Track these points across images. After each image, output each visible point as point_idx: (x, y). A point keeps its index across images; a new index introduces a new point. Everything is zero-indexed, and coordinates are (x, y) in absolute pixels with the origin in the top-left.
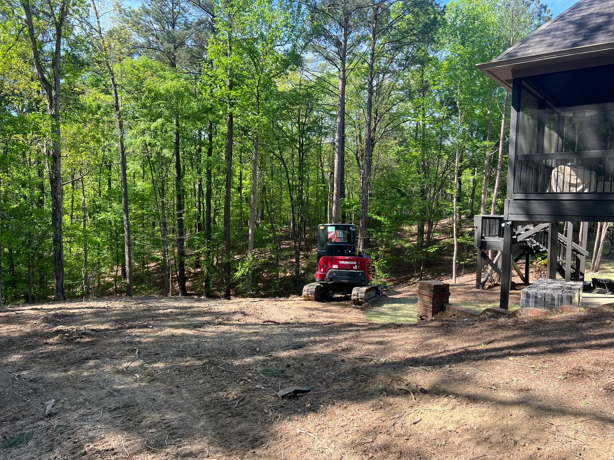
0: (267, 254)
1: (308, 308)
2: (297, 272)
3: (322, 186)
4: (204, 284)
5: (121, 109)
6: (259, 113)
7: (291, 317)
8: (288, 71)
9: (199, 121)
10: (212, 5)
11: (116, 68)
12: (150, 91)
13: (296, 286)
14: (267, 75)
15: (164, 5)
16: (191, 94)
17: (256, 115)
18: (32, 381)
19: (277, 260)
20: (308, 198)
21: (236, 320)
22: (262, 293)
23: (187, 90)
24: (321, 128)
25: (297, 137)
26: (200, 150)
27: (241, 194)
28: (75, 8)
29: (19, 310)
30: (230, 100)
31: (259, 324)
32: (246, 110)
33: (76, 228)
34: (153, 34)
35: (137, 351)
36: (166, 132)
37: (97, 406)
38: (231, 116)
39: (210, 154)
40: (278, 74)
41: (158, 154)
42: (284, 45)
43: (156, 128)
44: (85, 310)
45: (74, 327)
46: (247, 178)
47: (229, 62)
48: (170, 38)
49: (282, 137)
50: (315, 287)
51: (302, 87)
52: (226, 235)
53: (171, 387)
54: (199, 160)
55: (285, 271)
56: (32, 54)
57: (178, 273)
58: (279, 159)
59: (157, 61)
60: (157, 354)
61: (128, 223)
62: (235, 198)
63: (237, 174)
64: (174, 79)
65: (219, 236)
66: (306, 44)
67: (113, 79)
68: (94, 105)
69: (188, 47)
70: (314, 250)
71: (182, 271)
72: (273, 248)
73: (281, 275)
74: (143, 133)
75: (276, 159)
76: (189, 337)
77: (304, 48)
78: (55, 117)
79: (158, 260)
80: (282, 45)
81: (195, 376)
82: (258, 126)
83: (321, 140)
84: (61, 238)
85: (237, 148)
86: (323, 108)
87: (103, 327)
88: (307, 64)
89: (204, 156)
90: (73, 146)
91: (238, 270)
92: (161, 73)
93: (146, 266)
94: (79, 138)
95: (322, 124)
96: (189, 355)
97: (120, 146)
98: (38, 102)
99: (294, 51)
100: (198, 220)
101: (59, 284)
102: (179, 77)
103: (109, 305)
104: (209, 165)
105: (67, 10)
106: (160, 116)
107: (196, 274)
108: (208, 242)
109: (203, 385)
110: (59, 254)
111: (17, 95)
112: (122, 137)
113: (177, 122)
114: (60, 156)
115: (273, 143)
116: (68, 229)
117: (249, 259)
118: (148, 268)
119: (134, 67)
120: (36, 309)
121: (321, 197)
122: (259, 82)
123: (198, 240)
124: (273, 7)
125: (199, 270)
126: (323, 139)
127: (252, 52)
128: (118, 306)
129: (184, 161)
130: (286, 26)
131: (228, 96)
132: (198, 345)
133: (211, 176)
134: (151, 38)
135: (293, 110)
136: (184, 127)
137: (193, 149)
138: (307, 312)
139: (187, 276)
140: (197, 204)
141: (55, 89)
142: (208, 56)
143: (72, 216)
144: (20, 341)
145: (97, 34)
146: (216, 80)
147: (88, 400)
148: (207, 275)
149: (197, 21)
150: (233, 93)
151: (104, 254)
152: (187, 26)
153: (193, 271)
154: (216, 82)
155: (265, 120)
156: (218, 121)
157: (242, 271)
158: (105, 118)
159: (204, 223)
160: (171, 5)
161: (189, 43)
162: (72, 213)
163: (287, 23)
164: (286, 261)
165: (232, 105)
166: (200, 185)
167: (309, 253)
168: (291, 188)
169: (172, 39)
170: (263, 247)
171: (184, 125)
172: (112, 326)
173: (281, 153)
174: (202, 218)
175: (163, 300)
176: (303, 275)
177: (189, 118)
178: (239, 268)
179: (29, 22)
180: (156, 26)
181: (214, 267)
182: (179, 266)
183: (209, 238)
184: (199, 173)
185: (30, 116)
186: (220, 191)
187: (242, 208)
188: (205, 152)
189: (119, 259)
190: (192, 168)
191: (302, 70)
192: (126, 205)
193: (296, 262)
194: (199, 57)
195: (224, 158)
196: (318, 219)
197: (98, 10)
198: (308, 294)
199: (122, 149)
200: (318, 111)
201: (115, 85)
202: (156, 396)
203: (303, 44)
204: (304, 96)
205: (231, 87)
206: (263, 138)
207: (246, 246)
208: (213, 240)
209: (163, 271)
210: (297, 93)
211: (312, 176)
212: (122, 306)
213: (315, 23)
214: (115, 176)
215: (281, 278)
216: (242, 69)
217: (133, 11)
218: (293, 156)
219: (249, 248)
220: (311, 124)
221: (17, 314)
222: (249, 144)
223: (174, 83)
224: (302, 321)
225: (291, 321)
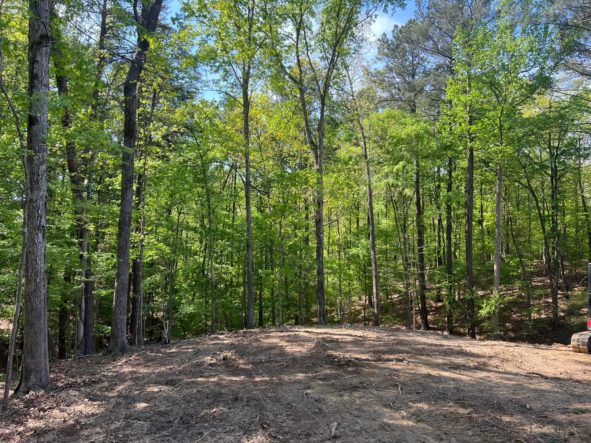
0: (514, 291)
1: (580, 362)
2: (556, 314)
3: (582, 215)
4: (446, 319)
5: (369, 157)
6: (502, 144)
7: (560, 370)
8: (535, 96)
9: (438, 159)
10: (450, 49)
11: (365, 122)
12: (394, 137)
13: (554, 330)
14: (511, 104)
15: (405, 60)
16: (431, 135)
17: (498, 146)
18: (316, 401)
19: (529, 299)
20: (565, 229)
21: (493, 367)
22: (512, 335)
23: (427, 132)
24: (578, 150)
25: (547, 164)
26: (439, 186)
27: (482, 227)
28: (336, 80)
29: (296, 332)
30: (470, 135)
31: (521, 375)
32: (487, 142)
33: (334, 262)
34: (395, 88)
35: (400, 387)
36: (407, 173)
37: (373, 437)
38: (471, 150)
39: (449, 189)
40: (523, 101)
41: (401, 193)
42: (530, 70)
43: (398, 170)
44: (345, 337)
45: (340, 353)
46: (489, 210)
47: (468, 99)
48: (410, 87)
49: (530, 165)
50: (588, 337)
51: (553, 109)
52: (469, 270)
53: (438, 432)
54: (438, 196)
55: (538, 312)
56: (304, 124)
57: (420, 305)
58: (526, 187)
59: (399, 110)
60: (418, 393)
61: (375, 258)
62: (476, 230)
63: (478, 206)
64: (414, 124)
65: (461, 271)
66: (556, 64)
67: (363, 133)
68: (347, 156)
69: (427, 92)
70: (575, 289)
71: (424, 304)
72: (523, 285)
73: (535, 316)
74: (387, 176)
75: (522, 188)
76: (446, 380)
77: (554, 69)
78: (320, 171)
79: (400, 292)
80: (527, 71)
81: (462, 425)
82: (502, 157)
83: (580, 164)
84: (323, 270)
85: (478, 181)
86: (581, 128)
87: (364, 357)
88: (557, 84)
89: (443, 193)
90: (332, 194)
91: (483, 307)
92: (403, 120)
93: (390, 297)
94: (336, 186)
95: (580, 145)
96: (451, 400)
97: (368, 190)
98: (306, 159)
99: (542, 74)
100: (438, 254)
101: (321, 310)
102: (418, 121)
103: (364, 334)
104: (449, 200)
105: (329, 83)
106: (401, 159)
107: (437, 309)
108: (449, 277)
109: (473, 437)
110: (321, 283)
111: (291, 156)
112: (370, 182)
113: (417, 162)
114: (323, 202)
115: (519, 172)
116: (327, 262)
117: (495, 297)
118: (391, 299)
119: (379, 119)
120: (308, 332)
121: (582, 227)
122: (501, 113)
123: (439, 274)
124: (515, 36)
125: (440, 304)
126: (582, 162)
127: (493, 85)
128: (371, 336)
129: (423, 198)
130: (531, 50)
131: (468, 132)
132: (457, 389)
133: (451, 210)
134: (393, 91)
135: (542, 135)
136: (424, 166)
137: (432, 186)
138: (580, 367)
139: (429, 309)
140: (437, 238)
141: (320, 149)
142: (446, 97)
143: (328, 250)
144: (302, 360)
145: (351, 98)
146: (455, 118)
147: (364, 430)
148: (450, 310)
149: (435, 66)
150: (474, 127)
151: (354, 285)
152: (427, 74)
153: (434, 305)
154: (456, 120)
155: (509, 150)
156: (458, 156)
157: (488, 309)
158: (356, 167)
159: (444, 257)
160: (411, 58)
161: (428, 88)
162: (329, 248)
163: (532, 48)
164: (540, 300)
165: (472, 140)
166: (440, 221)
167: (570, 293)
168: (543, 219)
169: (412, 88)
170: (510, 284)
171: (423, 164)
172: (371, 356)
173: (528, 182)
174: (442, 252)
175: (411, 334)
176: (563, 318)
177: (428, 157)
178: (484, 306)
179: (302, 98)
180: (398, 80)
181: (456, 302)
182: (421, 299)
183: (450, 272)
184: (439, 208)
185: (302, 173)
186: (460, 225)
187: (483, 242)
188: (444, 188)
189: (367, 290)
190: (431, 204)
191: (552, 91)
192: (373, 241)
193: (553, 303)
194: (438, 99)
195: (463, 192)
196: (579, 253)
197: (351, 77)
198: (578, 345)
199: (370, 192)
200: (574, 132)
201: (364, 138)
202: (425, 439)
203: (552, 64)
204: (556, 119)
205: (470, 123)
206: (507, 168)
207: (491, 282)
208: (454, 275)
209: (406, 302)
210: (546, 116)
211: (569, 204)
212: (375, 336)
213: (566, 40)
214: (362, 215)
215: (534, 320)
216: (482, 103)
217: (379, 72)
218: (542, 183)
219: (495, 284)
220: (566, 146)
221: (295, 334)
222: (490, 176)
223: (414, 127)
224: (576, 377)
225: (562, 376)
